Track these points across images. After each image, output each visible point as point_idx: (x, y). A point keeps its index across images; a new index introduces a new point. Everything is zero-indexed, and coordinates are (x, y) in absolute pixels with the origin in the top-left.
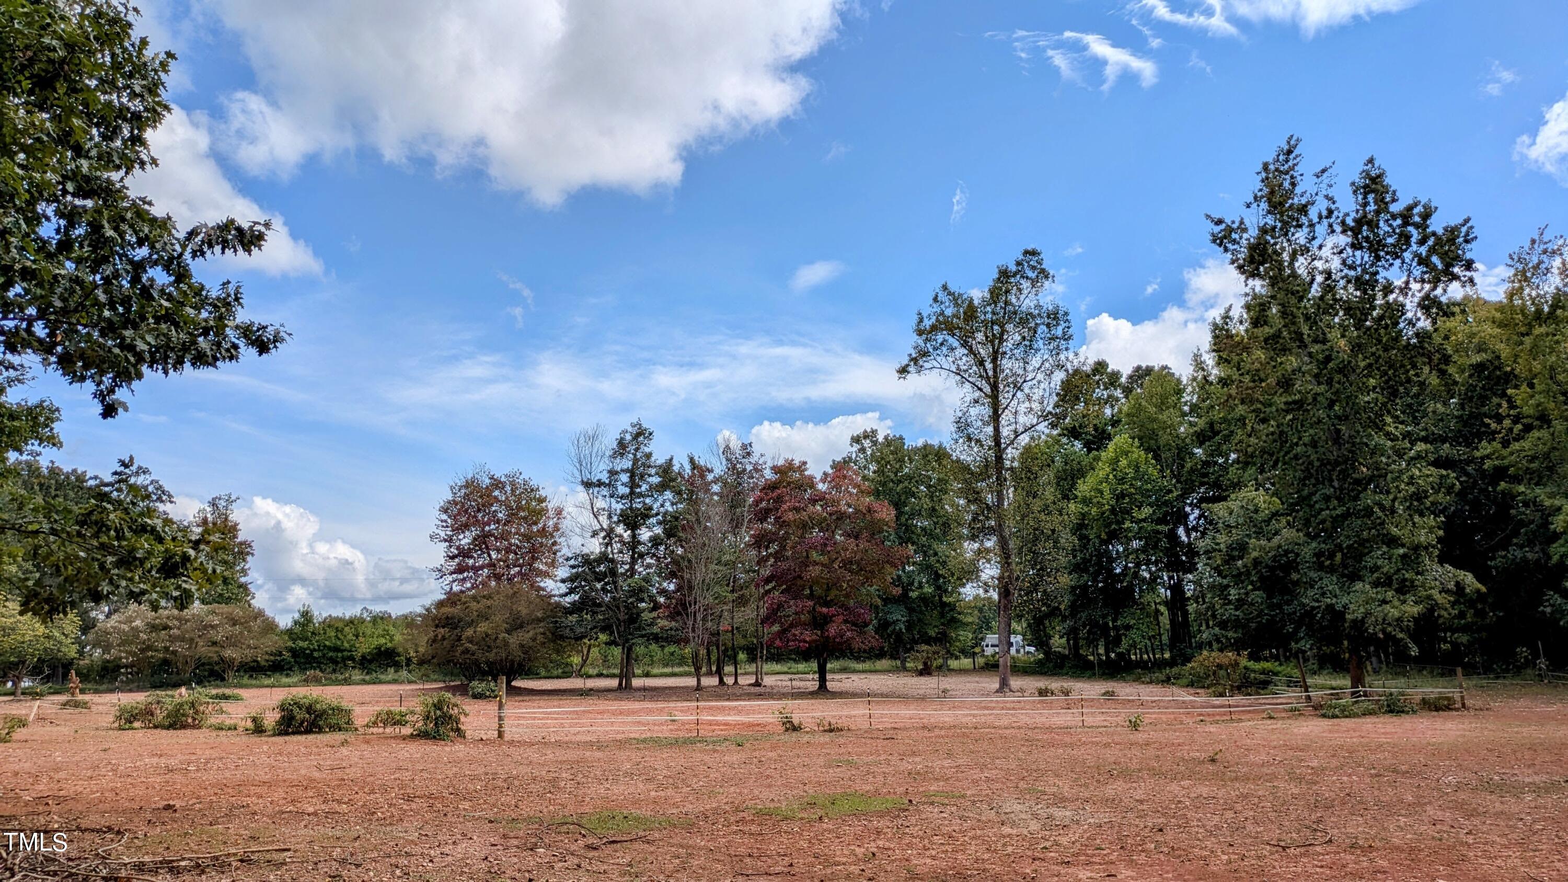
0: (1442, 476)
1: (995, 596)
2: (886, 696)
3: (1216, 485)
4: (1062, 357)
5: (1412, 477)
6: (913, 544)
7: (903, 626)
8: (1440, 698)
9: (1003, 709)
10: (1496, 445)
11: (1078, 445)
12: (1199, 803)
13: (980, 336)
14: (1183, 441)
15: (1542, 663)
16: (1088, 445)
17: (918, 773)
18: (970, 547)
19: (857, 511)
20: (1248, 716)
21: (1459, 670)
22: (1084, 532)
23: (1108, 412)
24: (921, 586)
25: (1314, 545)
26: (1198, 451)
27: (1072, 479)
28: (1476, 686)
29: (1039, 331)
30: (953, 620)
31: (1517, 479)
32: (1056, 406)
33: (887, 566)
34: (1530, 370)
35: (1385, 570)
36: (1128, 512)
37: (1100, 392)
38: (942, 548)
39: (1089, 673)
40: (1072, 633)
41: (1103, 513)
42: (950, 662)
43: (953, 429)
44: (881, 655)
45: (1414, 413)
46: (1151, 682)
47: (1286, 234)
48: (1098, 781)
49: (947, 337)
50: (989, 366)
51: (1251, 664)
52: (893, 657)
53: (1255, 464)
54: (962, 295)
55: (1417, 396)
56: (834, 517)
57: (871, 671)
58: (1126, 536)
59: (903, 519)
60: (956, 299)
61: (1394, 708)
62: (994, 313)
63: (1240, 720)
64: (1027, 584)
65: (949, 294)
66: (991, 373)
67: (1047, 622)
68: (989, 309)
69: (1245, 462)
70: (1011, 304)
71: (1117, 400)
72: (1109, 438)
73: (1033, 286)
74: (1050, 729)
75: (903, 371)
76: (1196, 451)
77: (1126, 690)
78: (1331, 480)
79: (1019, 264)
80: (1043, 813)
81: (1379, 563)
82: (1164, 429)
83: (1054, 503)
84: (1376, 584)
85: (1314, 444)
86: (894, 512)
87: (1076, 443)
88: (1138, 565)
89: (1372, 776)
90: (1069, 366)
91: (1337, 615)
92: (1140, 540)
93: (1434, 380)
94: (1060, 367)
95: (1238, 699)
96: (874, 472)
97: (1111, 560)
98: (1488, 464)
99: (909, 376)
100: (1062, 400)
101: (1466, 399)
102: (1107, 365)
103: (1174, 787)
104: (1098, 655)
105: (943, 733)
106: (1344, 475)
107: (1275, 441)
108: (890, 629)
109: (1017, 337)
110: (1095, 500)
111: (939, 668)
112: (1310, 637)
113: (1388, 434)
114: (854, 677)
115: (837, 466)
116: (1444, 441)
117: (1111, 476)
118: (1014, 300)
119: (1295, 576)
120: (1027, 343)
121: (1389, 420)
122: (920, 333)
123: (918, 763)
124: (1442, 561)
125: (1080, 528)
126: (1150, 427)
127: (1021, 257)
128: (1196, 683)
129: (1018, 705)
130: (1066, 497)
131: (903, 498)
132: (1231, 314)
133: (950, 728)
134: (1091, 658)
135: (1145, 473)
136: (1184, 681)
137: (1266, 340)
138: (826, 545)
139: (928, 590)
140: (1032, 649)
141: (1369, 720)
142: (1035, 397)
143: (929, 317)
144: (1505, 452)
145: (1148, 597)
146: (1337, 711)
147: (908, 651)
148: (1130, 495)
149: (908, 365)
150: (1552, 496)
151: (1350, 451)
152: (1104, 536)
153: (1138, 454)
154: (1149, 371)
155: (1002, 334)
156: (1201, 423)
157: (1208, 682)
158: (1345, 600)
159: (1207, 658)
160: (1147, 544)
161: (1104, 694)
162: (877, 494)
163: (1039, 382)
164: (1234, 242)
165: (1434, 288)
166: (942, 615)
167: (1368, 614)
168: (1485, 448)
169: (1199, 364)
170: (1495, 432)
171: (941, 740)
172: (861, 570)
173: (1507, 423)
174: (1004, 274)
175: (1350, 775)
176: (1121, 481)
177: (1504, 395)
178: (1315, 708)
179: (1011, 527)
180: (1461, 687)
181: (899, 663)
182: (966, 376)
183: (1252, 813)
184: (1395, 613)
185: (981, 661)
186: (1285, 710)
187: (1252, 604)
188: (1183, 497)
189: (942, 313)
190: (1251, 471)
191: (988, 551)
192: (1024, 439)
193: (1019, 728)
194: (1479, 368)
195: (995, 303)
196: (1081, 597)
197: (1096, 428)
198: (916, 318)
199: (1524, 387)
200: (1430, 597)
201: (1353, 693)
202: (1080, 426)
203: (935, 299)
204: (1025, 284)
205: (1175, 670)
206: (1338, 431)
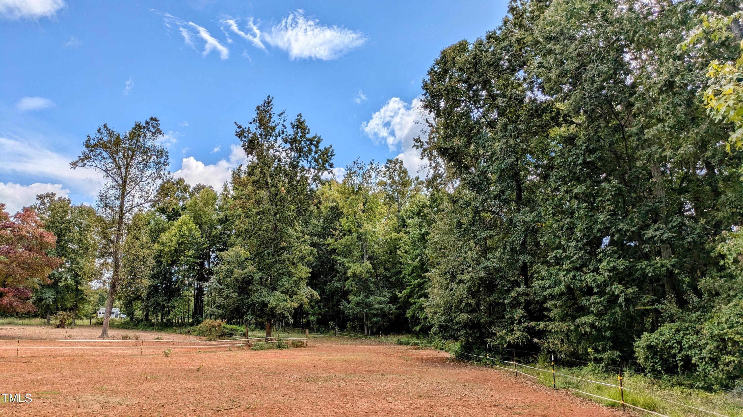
0: (312, 250)
1: (108, 288)
2: (33, 339)
3: (225, 243)
4: (162, 173)
5: (301, 249)
6: (66, 257)
7: (51, 301)
8: (298, 342)
9: (101, 346)
10: (333, 240)
11: (164, 217)
12: (185, 391)
13: (121, 155)
14: (213, 221)
15: (337, 328)
16: (169, 218)
17: (37, 381)
18: (98, 262)
19: (33, 236)
20: (220, 350)
21: (307, 330)
22: (160, 259)
23: (181, 203)
24: (66, 279)
25: (260, 274)
26: (219, 227)
27: (158, 233)
28: (313, 337)
29: (152, 158)
30: (82, 299)
31: (338, 254)
32: (156, 196)
33: (47, 268)
34: (348, 212)
35: (287, 286)
36: (183, 252)
37: (178, 193)
38: (82, 261)
39: (151, 328)
40: (146, 309)
41: (171, 251)
42: (76, 321)
43: (98, 199)
44: (36, 316)
45: (306, 222)
46: (180, 333)
47: (266, 138)
48: (139, 382)
49: (102, 152)
50: (123, 170)
51: (228, 326)
52: (43, 317)
53: (242, 236)
54: (114, 132)
55: (309, 216)
56: (17, 238)
57: (27, 325)
58: (180, 263)
59: (62, 243)
60: (110, 133)
61: (280, 346)
62: (130, 145)
63: (217, 351)
64: (125, 283)
65: (107, 130)
66: (123, 174)
67: (133, 303)
68: (127, 142)
69: (238, 235)
70: (140, 142)
71: (186, 198)
72: (180, 215)
73: (153, 136)
74: (123, 356)
75: (74, 164)
76: (218, 227)
77: (167, 336)
78: (271, 247)
79: (147, 123)
80: (103, 400)
81: (285, 283)
82: (205, 215)
83: (147, 243)
84: (282, 292)
85: (266, 231)
86: (56, 238)
87: (163, 216)
88: (184, 277)
89: (264, 376)
90: (164, 178)
91: (264, 305)
92: (187, 265)
93: (316, 211)
94: (160, 177)
95: (219, 341)
96: (49, 216)
97: (171, 274)
98: (330, 247)
99: (77, 168)
100: (159, 194)
101: (326, 220)
102: (184, 181)
103: (176, 385)
104: (157, 320)
105: (61, 359)
106: (277, 244)
107: (251, 226)
108: (43, 302)
109: (140, 159)
110: (168, 245)
111: (70, 324)
112: (253, 314)
113: (295, 230)
114: (15, 328)
115: (26, 210)
116: (315, 235)
117: (178, 234)
118: (141, 140)
119: (251, 287)
120: (145, 163)
121: (296, 224)
122: (87, 146)
123: (39, 376)
124: (308, 285)
125: (158, 257)
126: (199, 213)
127: (148, 120)
128: (202, 334)
129: (109, 344)
130: (154, 241)
131: (64, 232)
132: (241, 168)
133: (66, 356)
134: (153, 321)
135: (194, 234)
136: (196, 333)
137: (253, 182)
138: (9, 253)
139: (70, 282)
140: (124, 316)
141: (270, 351)
142: (146, 190)
143: (94, 139)
144: (336, 243)
145: (186, 293)
146: (258, 347)
147: (52, 314)
148: (185, 244)
149: (77, 162)
150: (349, 262)
151: (281, 235)
152: (169, 262)
153: (192, 225)
154: (203, 187)
155: (133, 156)
156: (222, 215)
157: (207, 333)
158: (269, 299)
159: (207, 322)
160: (190, 267)
161: (156, 339)
162: (48, 228)
163: (148, 183)
164: (245, 137)
165: (318, 173)
166: (77, 296)
167: (277, 305)
168: (329, 240)
169: (226, 189)
170: (334, 235)
171: (59, 363)
172: (30, 268)
173: (338, 231)
174: (138, 126)
175: (255, 376)
176: (182, 236)
177: (338, 221)
178: (249, 346)
179: (121, 254)
180: (307, 337)
181: (46, 320)
182: (110, 173)
183: (208, 395)
184: (289, 305)
185: (94, 321)
186: (237, 347)
187: (232, 298)
188: (209, 248)
189: (102, 139)
190: (240, 239)
191: (108, 264)
192: (136, 210)
193: (106, 356)
194: (332, 208)
195: (132, 140)
196: (154, 290)
197: (173, 209)
198: (86, 138)
199: (345, 219)
200: (301, 299)
201: (266, 339)
202: (166, 208)
203: (99, 131)
204: (149, 134)
205: (193, 328)
206: (276, 226)
